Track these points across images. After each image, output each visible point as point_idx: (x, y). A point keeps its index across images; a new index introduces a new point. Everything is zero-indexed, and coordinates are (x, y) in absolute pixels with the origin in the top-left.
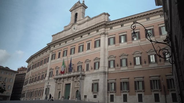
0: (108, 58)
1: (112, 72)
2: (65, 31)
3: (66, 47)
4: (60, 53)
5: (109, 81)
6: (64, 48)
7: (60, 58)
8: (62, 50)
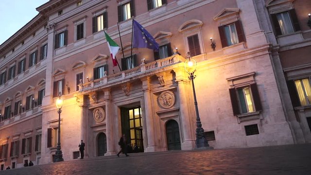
0: (268, 8)
1: (294, 47)
3: (101, 7)
4: (80, 28)
5: (290, 74)
6: (93, 11)
7: (86, 38)
8: (86, 17)
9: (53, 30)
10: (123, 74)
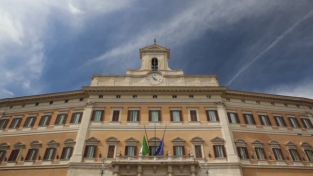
0: (235, 143)
1: (247, 167)
2: (131, 77)
3: (136, 106)
4: (116, 113)
6: (129, 106)
7: (120, 122)
8: (123, 108)
9: (92, 106)
10: (155, 158)
